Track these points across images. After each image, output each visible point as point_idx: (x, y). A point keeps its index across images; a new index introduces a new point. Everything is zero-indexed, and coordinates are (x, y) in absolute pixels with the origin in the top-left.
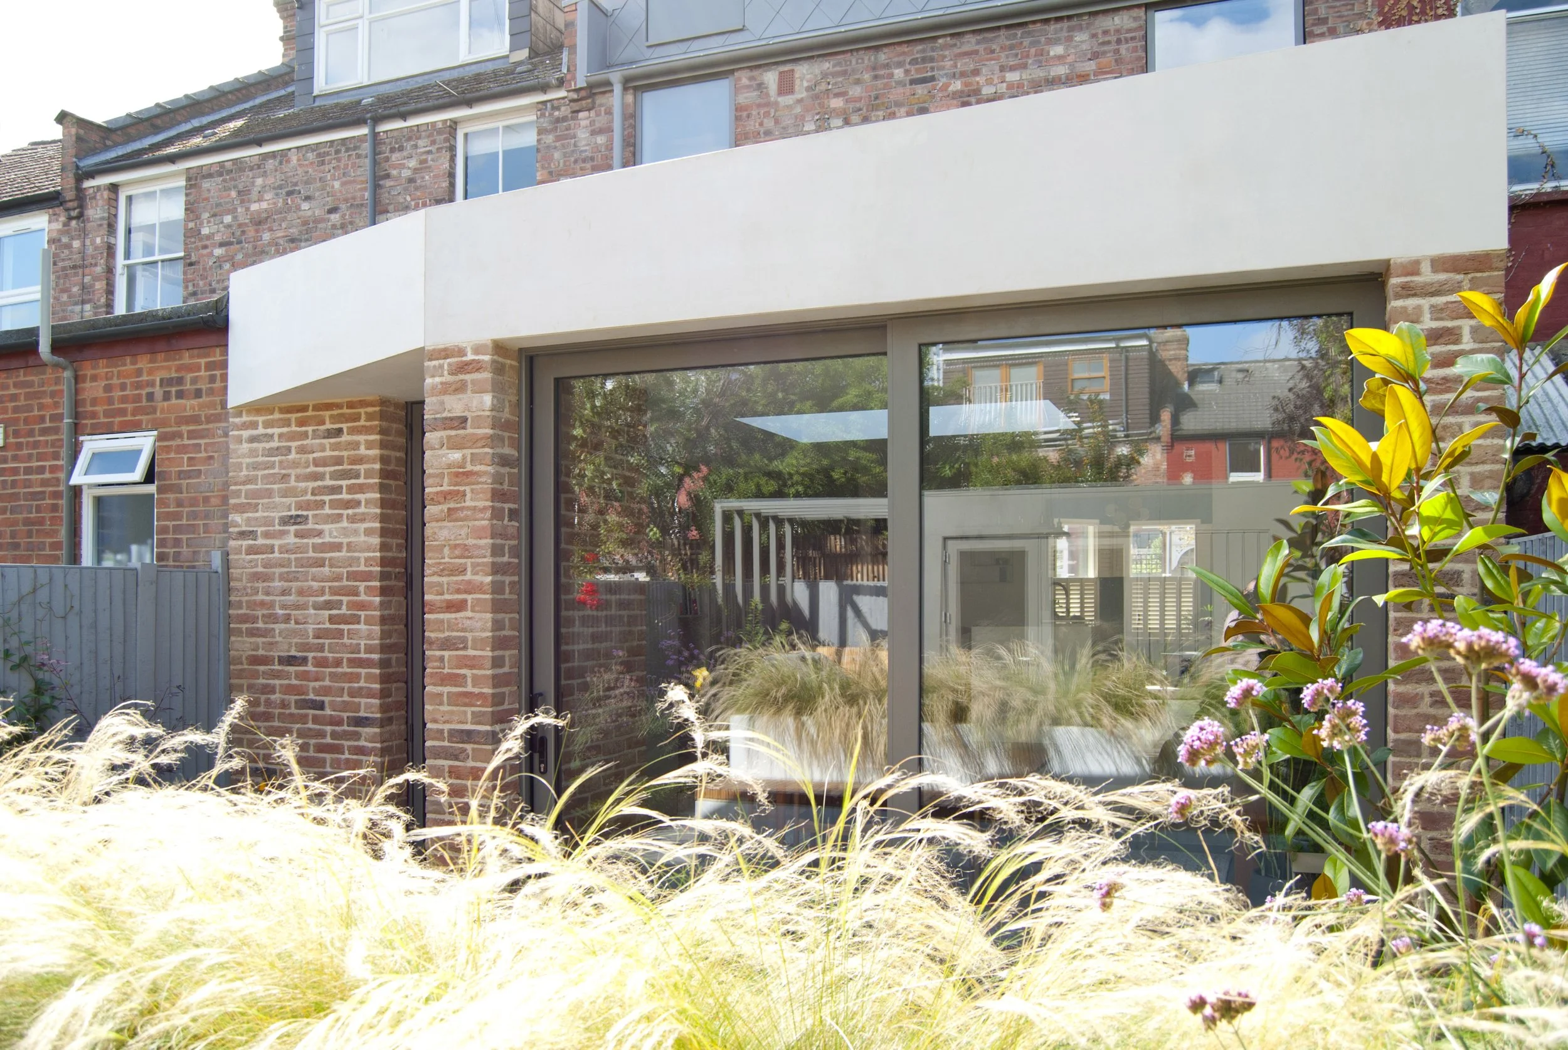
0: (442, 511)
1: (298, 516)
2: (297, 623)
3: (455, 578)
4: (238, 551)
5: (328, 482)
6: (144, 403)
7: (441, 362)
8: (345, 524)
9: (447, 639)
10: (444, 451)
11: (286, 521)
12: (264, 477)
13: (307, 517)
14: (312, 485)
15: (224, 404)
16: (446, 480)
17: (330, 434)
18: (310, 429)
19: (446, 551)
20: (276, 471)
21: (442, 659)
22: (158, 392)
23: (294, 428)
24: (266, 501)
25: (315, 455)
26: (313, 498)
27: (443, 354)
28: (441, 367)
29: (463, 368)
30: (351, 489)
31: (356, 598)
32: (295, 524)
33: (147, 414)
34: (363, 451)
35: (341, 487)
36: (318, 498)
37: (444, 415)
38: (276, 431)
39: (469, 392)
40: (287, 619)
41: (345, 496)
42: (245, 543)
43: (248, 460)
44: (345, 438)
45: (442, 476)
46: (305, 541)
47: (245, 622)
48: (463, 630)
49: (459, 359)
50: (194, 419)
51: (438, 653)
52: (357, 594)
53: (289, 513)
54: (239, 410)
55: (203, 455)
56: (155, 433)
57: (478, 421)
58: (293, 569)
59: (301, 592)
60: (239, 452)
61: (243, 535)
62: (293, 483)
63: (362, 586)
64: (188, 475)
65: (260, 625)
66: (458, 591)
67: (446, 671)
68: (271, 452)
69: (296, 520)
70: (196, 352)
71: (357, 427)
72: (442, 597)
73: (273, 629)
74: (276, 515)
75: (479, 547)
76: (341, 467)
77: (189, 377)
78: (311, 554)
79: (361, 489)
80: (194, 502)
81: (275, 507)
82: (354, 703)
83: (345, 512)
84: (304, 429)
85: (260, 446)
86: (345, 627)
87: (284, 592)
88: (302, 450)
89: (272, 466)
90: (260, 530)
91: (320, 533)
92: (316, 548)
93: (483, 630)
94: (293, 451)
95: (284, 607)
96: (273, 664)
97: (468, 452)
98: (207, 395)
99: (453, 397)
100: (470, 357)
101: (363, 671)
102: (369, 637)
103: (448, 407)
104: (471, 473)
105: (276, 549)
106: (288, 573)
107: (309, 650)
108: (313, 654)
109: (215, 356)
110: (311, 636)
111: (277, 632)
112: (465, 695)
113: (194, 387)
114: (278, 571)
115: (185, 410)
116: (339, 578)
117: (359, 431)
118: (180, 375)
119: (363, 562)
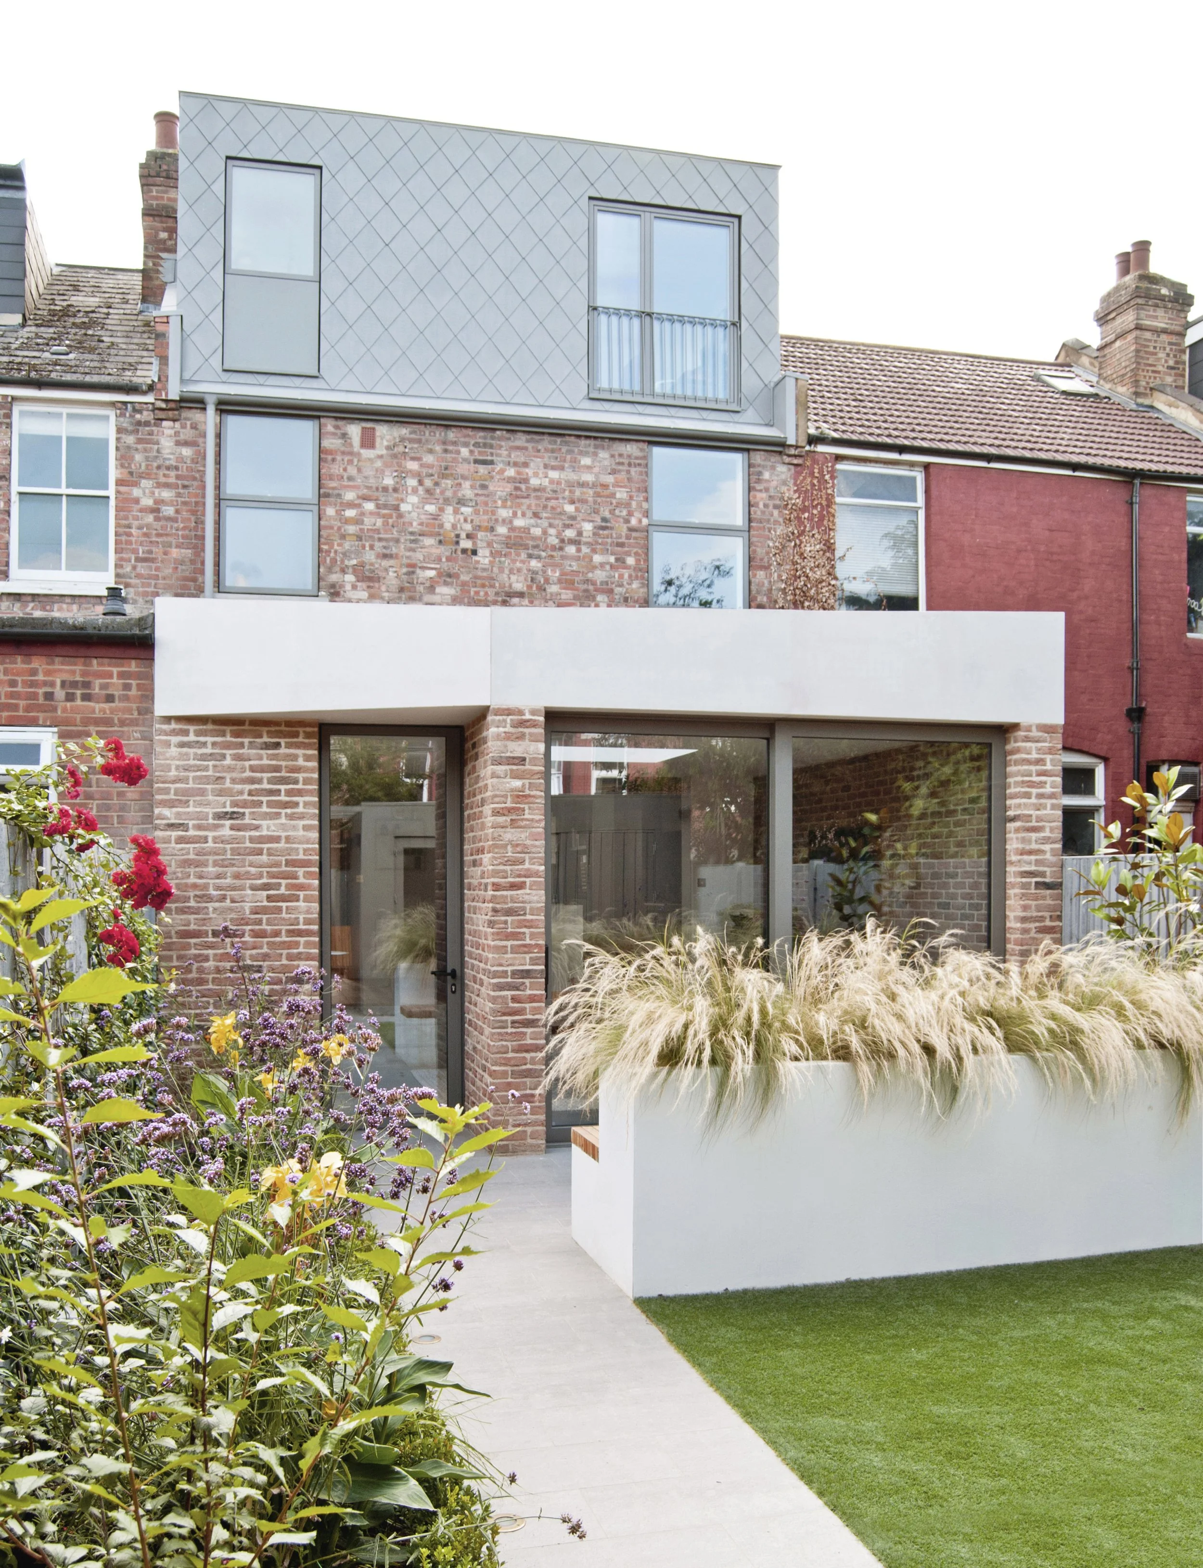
0: (506, 821)
1: (234, 813)
2: (233, 901)
3: (516, 867)
4: (167, 841)
5: (266, 786)
6: (41, 700)
7: (503, 717)
8: (283, 820)
9: (510, 909)
10: (507, 780)
11: (219, 816)
12: (195, 778)
13: (243, 814)
14: (247, 787)
15: (150, 711)
16: (509, 799)
17: (267, 746)
18: (246, 741)
19: (509, 848)
20: (210, 773)
21: (506, 922)
22: (60, 693)
23: (229, 738)
24: (198, 798)
25: (252, 763)
26: (250, 798)
27: (505, 712)
28: (505, 721)
29: (522, 723)
30: (289, 793)
31: (294, 881)
32: (231, 818)
33: (45, 711)
34: (301, 762)
35: (279, 791)
36: (255, 798)
37: (508, 754)
38: (209, 740)
39: (526, 741)
40: (223, 898)
41: (283, 798)
42: (175, 834)
43: (178, 763)
44: (283, 750)
45: (506, 796)
46: (241, 833)
48: (523, 902)
49: (520, 717)
50: (105, 722)
51: (503, 918)
52: (296, 878)
53: (224, 810)
54: (168, 719)
56: (55, 729)
57: (534, 761)
58: (229, 857)
59: (237, 876)
60: (168, 755)
61: (171, 826)
62: (228, 784)
63: (301, 872)
65: (192, 903)
66: (519, 876)
67: (509, 930)
68: (203, 757)
69: (232, 816)
70: (106, 661)
71: (295, 743)
72: (507, 880)
73: (207, 908)
74: (210, 811)
75: (536, 846)
76: (278, 774)
77: (97, 683)
78: (248, 844)
79: (300, 793)
81: (208, 804)
82: (293, 965)
83: (283, 811)
84: (239, 740)
85: (191, 751)
86: (284, 905)
87: (218, 876)
88: (238, 758)
89: (206, 768)
90: (191, 823)
91: (257, 828)
92: (252, 840)
93: (538, 902)
94: (228, 757)
95: (218, 888)
96: (207, 936)
97: (527, 782)
98: (120, 700)
99: (514, 743)
100: (528, 716)
101: (302, 940)
102: (308, 912)
103: (509, 749)
104: (529, 796)
105: (210, 839)
106: (223, 860)
107: (247, 924)
108: (250, 927)
109: (130, 666)
110: (248, 912)
111: (211, 909)
112: (525, 946)
113: (104, 692)
114: (211, 858)
115: (94, 712)
116: (277, 864)
117: (298, 746)
118: (87, 679)
119: (301, 852)
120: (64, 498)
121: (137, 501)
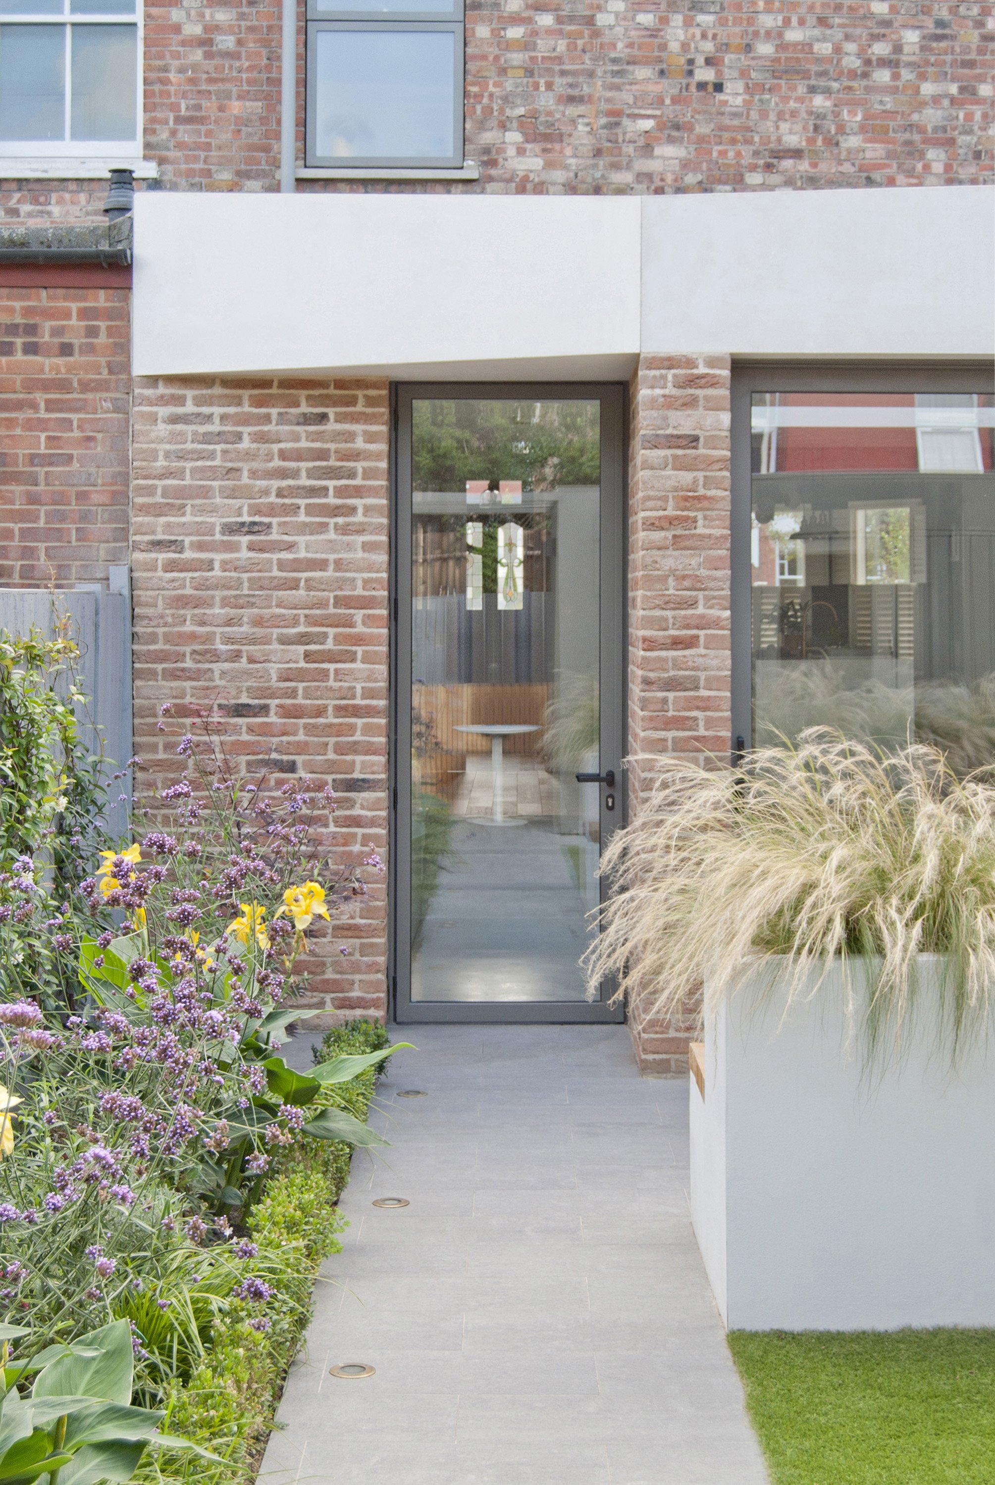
0: (666, 538)
1: (254, 523)
2: (251, 661)
3: (683, 612)
4: (151, 567)
5: (304, 481)
7: (663, 372)
8: (332, 535)
9: (672, 679)
10: (669, 472)
11: (231, 529)
12: (193, 470)
13: (269, 526)
14: (276, 484)
15: (123, 368)
16: (671, 503)
17: (306, 420)
18: (274, 412)
19: (671, 582)
20: (218, 462)
21: (665, 701)
23: (247, 408)
24: (198, 502)
25: (282, 445)
26: (280, 501)
27: (666, 363)
28: (664, 378)
29: (693, 381)
30: (341, 492)
31: (348, 630)
32: (250, 533)
34: (360, 443)
35: (326, 489)
36: (287, 501)
37: (670, 431)
38: (217, 411)
39: (701, 408)
40: (236, 656)
41: (331, 500)
42: (162, 557)
43: (168, 447)
44: (332, 426)
45: (665, 499)
46: (266, 555)
47: (163, 661)
48: (693, 669)
49: (689, 372)
50: (63, 385)
51: (660, 694)
52: (351, 625)
53: (240, 520)
54: (153, 380)
55: (76, 434)
57: (712, 443)
58: (246, 592)
59: (258, 622)
60: (153, 435)
61: (158, 545)
62: (245, 479)
63: (359, 615)
64: (49, 460)
65: (189, 664)
66: (687, 627)
67: (671, 713)
68: (207, 438)
69: (251, 528)
70: (61, 292)
71: (351, 413)
72: (666, 633)
73: (211, 670)
74: (217, 521)
75: (715, 579)
76: (324, 463)
77: (47, 326)
78: (276, 573)
79: (358, 492)
80: (60, 499)
81: (214, 510)
82: (345, 761)
83: (332, 521)
84: (263, 410)
85: (189, 428)
86: (332, 667)
87: (229, 623)
88: (261, 438)
89: (212, 455)
90: (189, 539)
91: (290, 547)
92: (282, 565)
93: (719, 669)
94: (246, 437)
95: (229, 640)
96: (210, 715)
97: (700, 475)
98: (82, 352)
99: (679, 413)
100: (702, 370)
101: (360, 722)
102: (369, 679)
103: (672, 422)
104: (705, 497)
105: (217, 565)
106: (236, 597)
107: (272, 696)
108: (277, 701)
109: (96, 300)
110: (274, 678)
111: (217, 674)
112: (697, 739)
113: (57, 340)
114: (218, 594)
115: (42, 371)
116: (321, 604)
117: (355, 418)
118: (32, 322)
119: (360, 583)
120: (68, 29)
121: (177, 28)
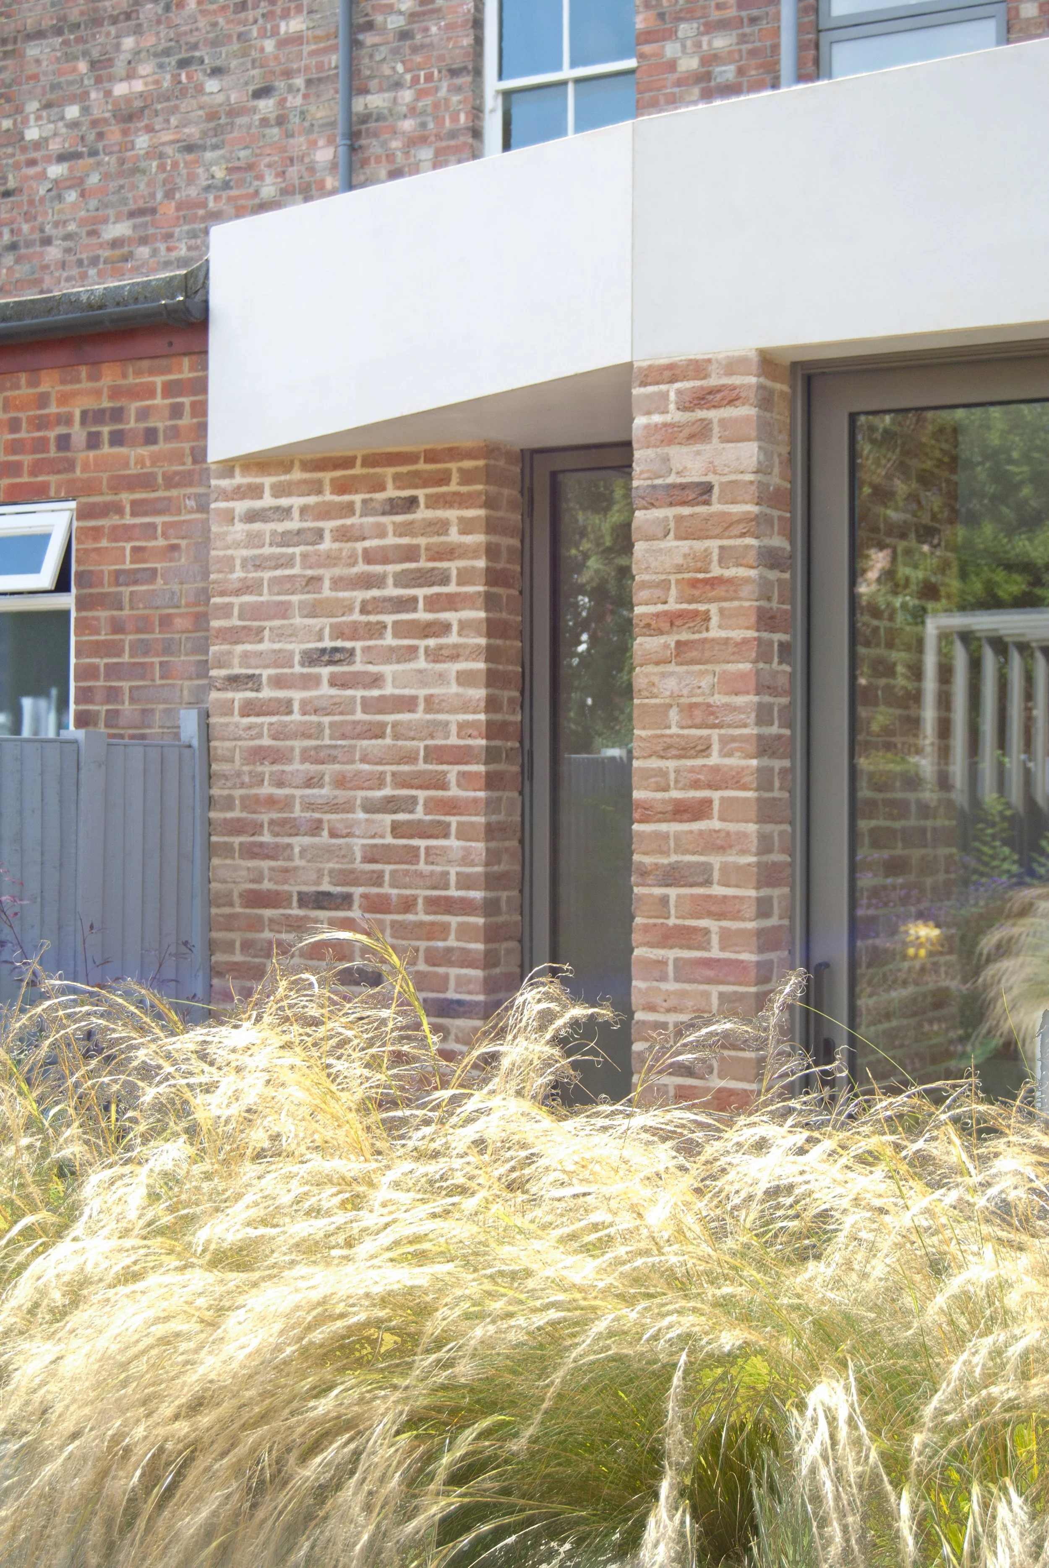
0: (666, 646)
1: (335, 650)
2: (333, 834)
3: (690, 763)
4: (227, 709)
5: (391, 591)
6: (53, 453)
7: (663, 387)
8: (421, 663)
9: (674, 867)
10: (670, 543)
11: (313, 658)
12: (273, 581)
14: (360, 595)
15: (199, 455)
16: (673, 592)
17: (393, 507)
18: (358, 498)
19: (674, 715)
20: (296, 570)
21: (664, 900)
22: (78, 434)
23: (328, 497)
24: (276, 623)
25: (367, 544)
26: (364, 618)
27: (667, 374)
28: (665, 396)
29: (704, 398)
30: (432, 603)
31: (440, 793)
32: (331, 663)
33: (59, 472)
34: (454, 536)
35: (415, 599)
36: (373, 618)
37: (672, 479)
38: (296, 502)
39: (715, 440)
40: (316, 828)
41: (422, 615)
42: (240, 696)
43: (245, 553)
44: (422, 514)
45: (665, 585)
46: (350, 692)
47: (239, 832)
48: (704, 851)
49: (698, 383)
50: (145, 482)
51: (658, 891)
52: (444, 786)
53: (320, 645)
54: (228, 467)
55: (161, 542)
56: (73, 505)
57: (732, 491)
58: (327, 742)
59: (341, 782)
60: (230, 539)
61: (234, 681)
62: (327, 592)
63: (453, 771)
64: (133, 577)
65: (266, 838)
66: (696, 785)
67: (672, 921)
68: (286, 539)
69: (331, 656)
70: (145, 364)
71: (444, 495)
72: (666, 795)
73: (290, 846)
74: (296, 648)
75: (734, 709)
76: (413, 565)
77: (134, 406)
78: (359, 716)
79: (451, 602)
80: (144, 625)
81: (292, 634)
82: (436, 974)
83: (422, 643)
84: (346, 498)
85: (266, 528)
86: (422, 843)
87: (310, 782)
88: (343, 535)
89: (289, 562)
90: (266, 673)
91: (375, 680)
92: (367, 705)
93: (741, 851)
94: (327, 535)
95: (309, 806)
96: (289, 906)
97: (714, 545)
98: (167, 439)
99: (685, 449)
100: (720, 378)
101: (454, 921)
102: (465, 860)
103: (676, 465)
104: (719, 581)
105: (296, 707)
106: (317, 748)
107: (356, 883)
108: (361, 890)
109: (180, 371)
110: (359, 859)
111: (297, 850)
112: (707, 963)
113: (142, 425)
114: (298, 744)
115: (127, 465)
116: (410, 758)
117: (446, 501)
118: (118, 404)
119: (454, 729)
120: (571, 88)
121: (672, 66)
